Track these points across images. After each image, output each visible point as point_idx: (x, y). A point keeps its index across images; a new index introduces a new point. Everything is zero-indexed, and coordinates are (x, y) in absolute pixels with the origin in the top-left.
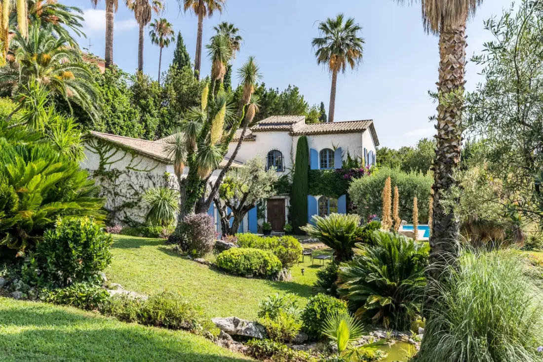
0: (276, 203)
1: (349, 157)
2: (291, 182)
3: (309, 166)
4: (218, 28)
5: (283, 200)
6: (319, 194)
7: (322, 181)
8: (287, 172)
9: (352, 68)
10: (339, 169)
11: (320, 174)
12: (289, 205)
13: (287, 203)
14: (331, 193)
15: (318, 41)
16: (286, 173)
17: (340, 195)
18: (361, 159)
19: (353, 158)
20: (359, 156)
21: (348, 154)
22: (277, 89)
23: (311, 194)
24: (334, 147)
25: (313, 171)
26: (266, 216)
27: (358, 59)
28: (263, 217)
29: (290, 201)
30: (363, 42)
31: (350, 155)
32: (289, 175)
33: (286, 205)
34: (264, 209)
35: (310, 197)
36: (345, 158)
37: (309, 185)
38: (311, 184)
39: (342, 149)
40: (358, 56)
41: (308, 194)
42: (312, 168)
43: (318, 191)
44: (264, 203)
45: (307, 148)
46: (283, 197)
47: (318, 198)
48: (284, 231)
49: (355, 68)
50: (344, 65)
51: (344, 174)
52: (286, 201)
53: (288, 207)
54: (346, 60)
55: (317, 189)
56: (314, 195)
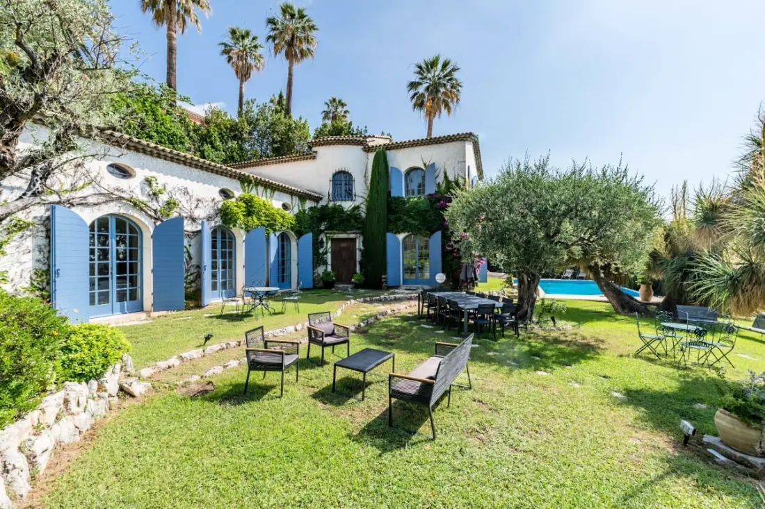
0: (344, 245)
1: (446, 177)
2: (363, 215)
3: (390, 192)
4: (329, 103)
5: (354, 240)
6: (403, 231)
7: (408, 213)
8: (358, 201)
9: (449, 114)
10: (432, 195)
11: (404, 203)
12: (362, 248)
13: (359, 244)
14: (420, 229)
15: (413, 85)
16: (357, 203)
17: (433, 232)
18: (464, 179)
19: (451, 178)
20: (461, 174)
21: (445, 174)
22: (366, 127)
23: (391, 231)
24: (425, 165)
25: (394, 198)
26: (329, 262)
27: (455, 104)
28: (325, 263)
29: (363, 242)
30: (461, 86)
31: (448, 174)
32: (362, 206)
33: (357, 247)
34: (326, 253)
35: (389, 235)
36: (441, 179)
37: (388, 220)
38: (392, 217)
39: (437, 166)
40: (455, 100)
41: (388, 231)
42: (393, 195)
43: (402, 227)
44: (327, 243)
45: (386, 166)
46: (352, 236)
47: (401, 236)
48: (352, 283)
49: (452, 112)
50: (440, 112)
51: (439, 200)
52: (358, 240)
53: (360, 250)
54: (443, 107)
55: (399, 223)
56: (396, 233)
